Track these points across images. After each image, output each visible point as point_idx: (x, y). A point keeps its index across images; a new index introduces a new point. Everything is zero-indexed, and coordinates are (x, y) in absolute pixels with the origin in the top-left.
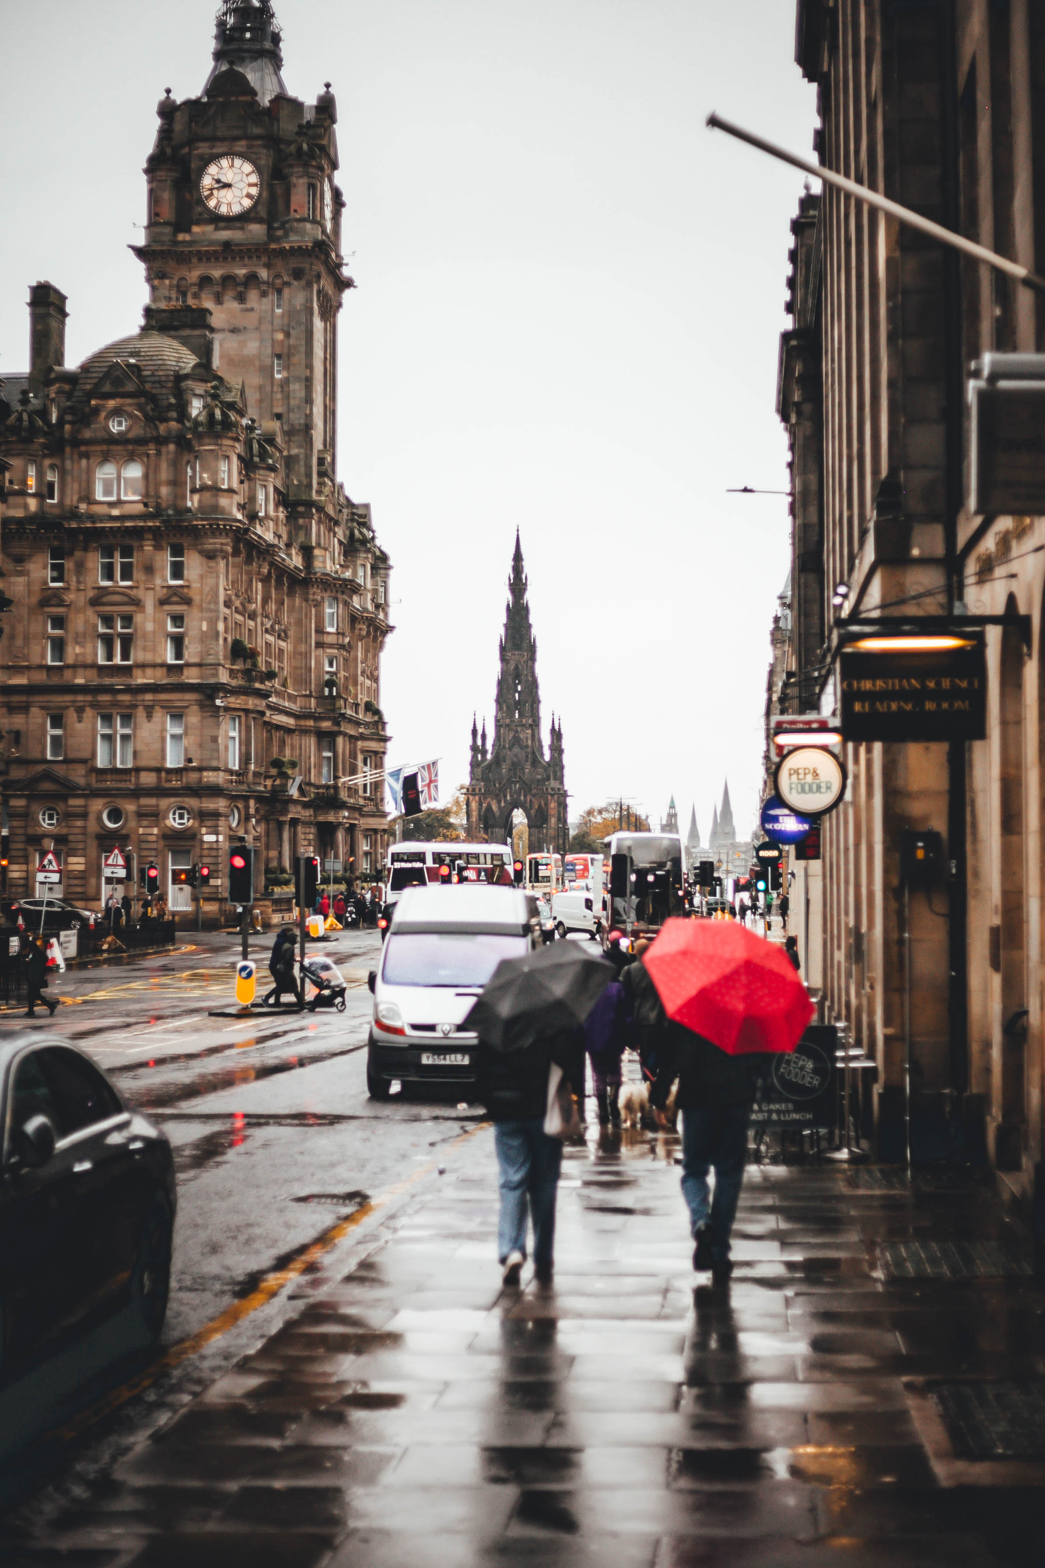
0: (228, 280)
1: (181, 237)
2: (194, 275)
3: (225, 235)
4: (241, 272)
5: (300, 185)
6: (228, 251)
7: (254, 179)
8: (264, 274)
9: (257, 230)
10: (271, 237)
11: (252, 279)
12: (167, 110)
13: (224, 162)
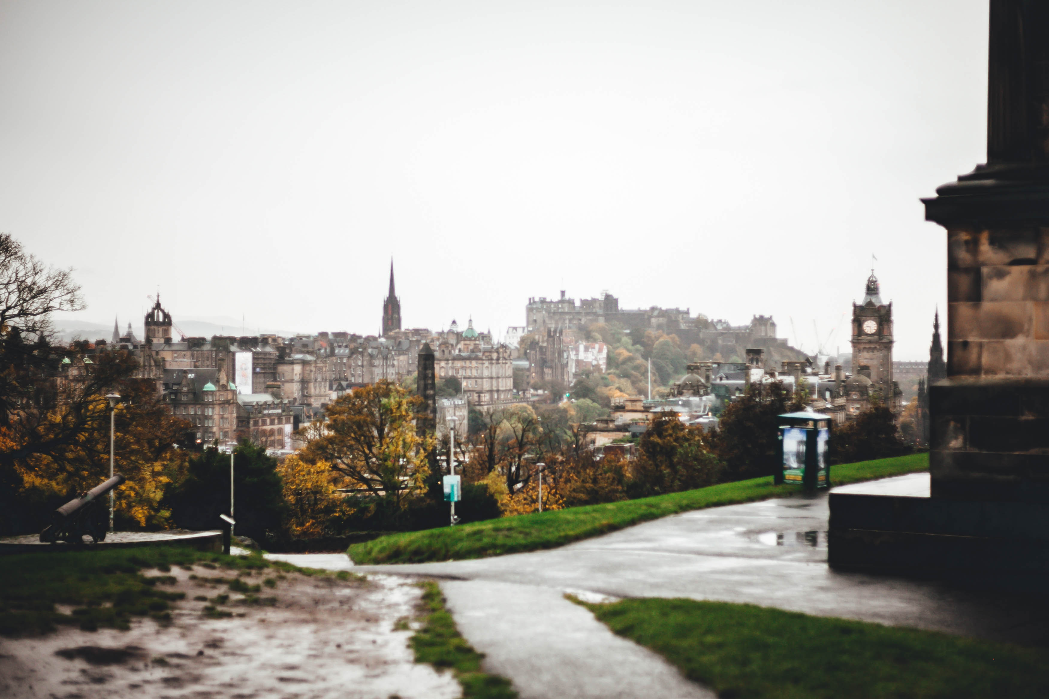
0: (870, 348)
1: (860, 338)
2: (862, 346)
3: (869, 338)
4: (872, 346)
5: (886, 326)
6: (870, 342)
7: (876, 326)
8: (878, 347)
9: (876, 337)
10: (880, 339)
11: (875, 348)
12: (855, 306)
13: (869, 322)
